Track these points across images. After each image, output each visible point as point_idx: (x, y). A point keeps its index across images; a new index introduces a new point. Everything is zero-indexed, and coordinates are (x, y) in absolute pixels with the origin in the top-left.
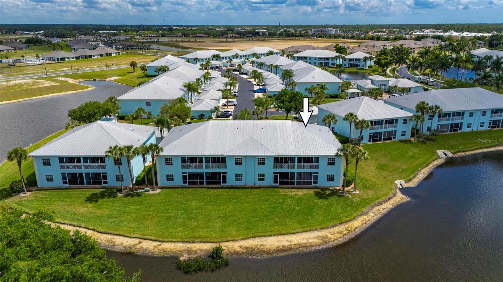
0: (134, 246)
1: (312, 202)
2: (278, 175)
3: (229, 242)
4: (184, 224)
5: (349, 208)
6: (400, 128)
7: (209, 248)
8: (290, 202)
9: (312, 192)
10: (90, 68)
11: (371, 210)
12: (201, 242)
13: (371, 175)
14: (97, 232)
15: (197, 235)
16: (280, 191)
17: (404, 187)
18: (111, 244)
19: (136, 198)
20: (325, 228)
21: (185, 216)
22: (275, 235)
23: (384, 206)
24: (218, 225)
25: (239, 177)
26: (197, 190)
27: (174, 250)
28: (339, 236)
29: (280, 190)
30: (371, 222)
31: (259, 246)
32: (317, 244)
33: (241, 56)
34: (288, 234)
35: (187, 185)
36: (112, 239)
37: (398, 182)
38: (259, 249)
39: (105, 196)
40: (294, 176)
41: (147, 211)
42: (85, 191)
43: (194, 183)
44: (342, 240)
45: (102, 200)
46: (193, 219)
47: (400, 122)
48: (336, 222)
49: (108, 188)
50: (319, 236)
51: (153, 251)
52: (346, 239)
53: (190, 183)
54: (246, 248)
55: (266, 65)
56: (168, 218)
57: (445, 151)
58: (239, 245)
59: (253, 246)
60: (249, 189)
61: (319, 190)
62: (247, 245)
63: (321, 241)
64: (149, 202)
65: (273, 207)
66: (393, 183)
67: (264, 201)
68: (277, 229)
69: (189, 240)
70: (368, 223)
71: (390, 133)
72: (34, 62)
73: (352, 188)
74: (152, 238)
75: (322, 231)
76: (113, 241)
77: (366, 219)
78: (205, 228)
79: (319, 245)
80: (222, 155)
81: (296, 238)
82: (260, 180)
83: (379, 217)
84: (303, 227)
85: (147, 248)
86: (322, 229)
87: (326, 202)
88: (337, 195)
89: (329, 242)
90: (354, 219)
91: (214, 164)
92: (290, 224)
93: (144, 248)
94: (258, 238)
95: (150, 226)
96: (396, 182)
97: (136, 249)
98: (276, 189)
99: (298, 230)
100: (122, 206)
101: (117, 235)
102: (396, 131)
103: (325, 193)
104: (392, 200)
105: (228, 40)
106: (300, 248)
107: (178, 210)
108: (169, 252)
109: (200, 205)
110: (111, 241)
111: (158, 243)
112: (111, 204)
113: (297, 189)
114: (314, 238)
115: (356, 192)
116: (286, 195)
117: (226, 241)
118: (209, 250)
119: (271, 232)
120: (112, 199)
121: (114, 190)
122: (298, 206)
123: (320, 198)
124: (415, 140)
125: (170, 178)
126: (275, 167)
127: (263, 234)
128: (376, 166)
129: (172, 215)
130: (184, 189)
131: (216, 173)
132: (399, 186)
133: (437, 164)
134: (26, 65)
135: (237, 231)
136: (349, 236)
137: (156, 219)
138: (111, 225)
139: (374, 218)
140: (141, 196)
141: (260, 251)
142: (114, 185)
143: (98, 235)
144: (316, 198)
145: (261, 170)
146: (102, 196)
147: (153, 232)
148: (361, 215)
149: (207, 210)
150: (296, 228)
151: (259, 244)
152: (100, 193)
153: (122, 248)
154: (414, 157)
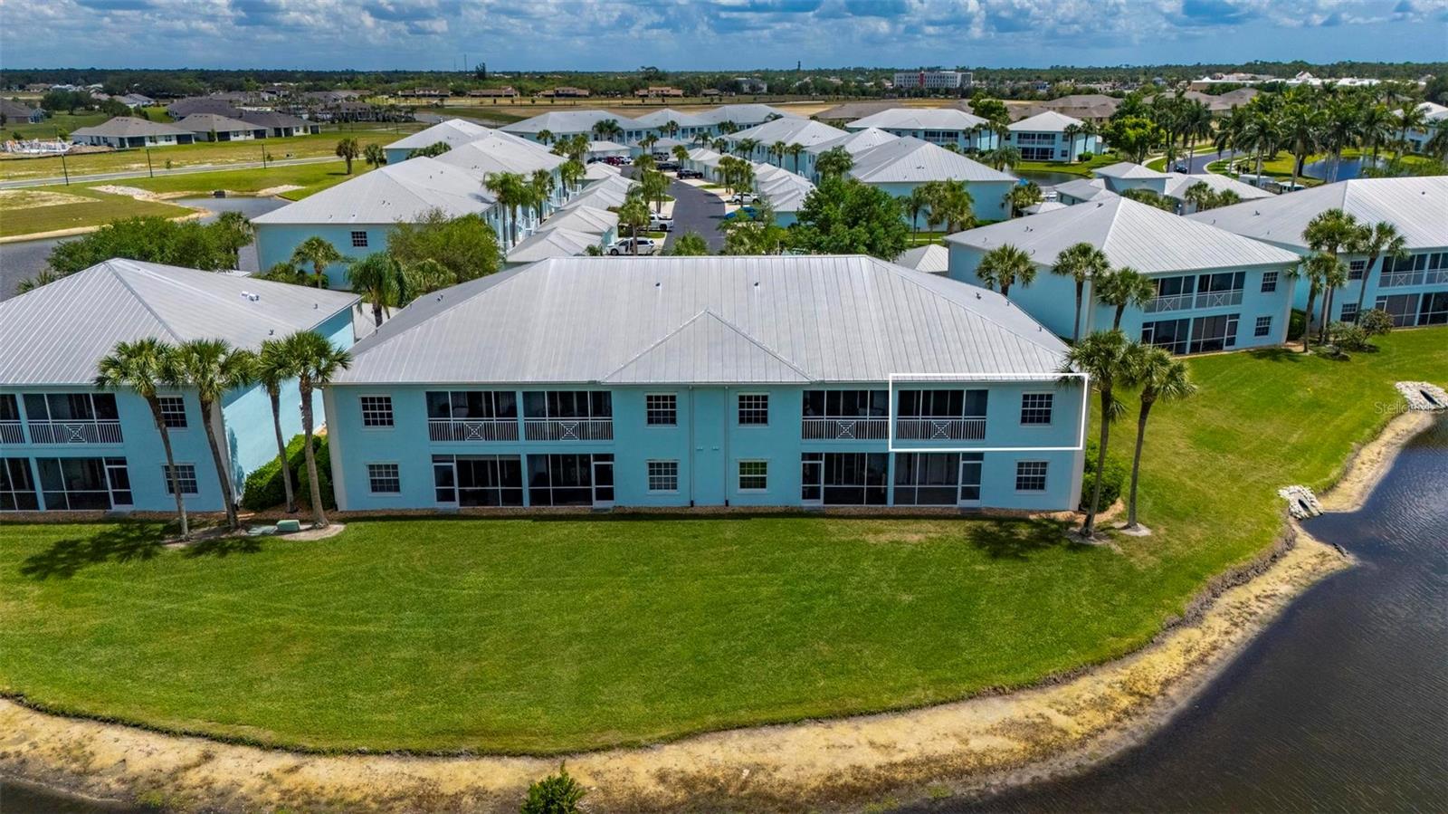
0: (173, 776)
1: (966, 572)
2: (823, 463)
3: (612, 754)
4: (416, 673)
5: (1124, 595)
6: (1251, 304)
7: (516, 783)
8: (873, 572)
9: (957, 531)
10: (213, 163)
11: (1209, 602)
12: (483, 754)
13: (1179, 467)
14: (29, 706)
15: (465, 719)
16: (830, 528)
17: (1316, 513)
18: (74, 766)
19: (236, 561)
20: (1034, 685)
21: (426, 632)
22: (817, 719)
23: (1258, 586)
24: (566, 673)
25: (663, 473)
26: (491, 526)
27: (357, 796)
28: (1100, 721)
29: (832, 526)
30: (1226, 654)
31: (746, 772)
32: (1007, 762)
33: (684, 131)
34: (873, 714)
35: (454, 506)
36: (86, 742)
37: (1291, 494)
38: (745, 784)
39: (107, 552)
40: (885, 470)
41: (271, 613)
42: (31, 533)
43: (482, 498)
44: (1115, 742)
45: (93, 568)
46: (461, 647)
47: (1253, 284)
48: (1079, 659)
49: (131, 521)
50: (1013, 723)
51: (257, 798)
52: (1133, 735)
53: (466, 498)
54: (688, 783)
55: (764, 147)
56: (357, 642)
57: (1425, 384)
58: (654, 769)
59: (718, 774)
60: (705, 522)
61: (986, 524)
62: (691, 769)
63: (1023, 744)
64: (286, 575)
65: (804, 594)
66: (1273, 497)
67: (766, 570)
68: (824, 689)
69: (430, 745)
70: (1211, 659)
71: (1217, 321)
72: (44, 151)
73: (1119, 517)
74: (266, 735)
75: (1022, 696)
76: (88, 749)
77: (1202, 644)
78: (509, 685)
79: (1020, 766)
80: (594, 383)
81: (913, 731)
82: (750, 487)
83: (1251, 635)
84: (940, 681)
85: (233, 783)
86: (1020, 687)
87: (1022, 574)
88: (1065, 543)
89: (1061, 749)
90: (1152, 642)
91: (562, 421)
92: (881, 665)
93: (219, 786)
94: (743, 732)
95: (269, 678)
96: (1284, 493)
97: (179, 788)
98: (812, 522)
99: (919, 694)
100: (169, 594)
101: (112, 721)
102: (1237, 316)
103: (1011, 538)
104: (1283, 563)
105: (647, 101)
106: (936, 782)
107: (400, 608)
108: (330, 803)
109: (496, 588)
110: (75, 753)
111: (289, 760)
112: (127, 584)
113: (900, 522)
114: (992, 731)
115: (1137, 530)
116: (854, 543)
117: (597, 750)
118: (519, 789)
119: (800, 702)
120: (133, 564)
121: (153, 526)
122: (909, 589)
123: (995, 556)
124: (1306, 351)
125: (385, 479)
126: (808, 433)
127: (764, 716)
128: (1190, 437)
129: (372, 628)
130: (442, 522)
131: (573, 457)
132: (1297, 508)
133: (1409, 432)
134: (19, 156)
135: (648, 700)
136: (1146, 719)
137: (298, 650)
138: (97, 677)
139: (1233, 638)
140: (258, 550)
141: (749, 798)
142: (158, 509)
143: (27, 724)
144: (978, 554)
145: (753, 443)
146: (99, 550)
147: (276, 706)
148: (1176, 626)
149: (525, 608)
150: (910, 687)
151: (745, 759)
152: (93, 540)
153: (114, 786)
154: (1321, 407)
